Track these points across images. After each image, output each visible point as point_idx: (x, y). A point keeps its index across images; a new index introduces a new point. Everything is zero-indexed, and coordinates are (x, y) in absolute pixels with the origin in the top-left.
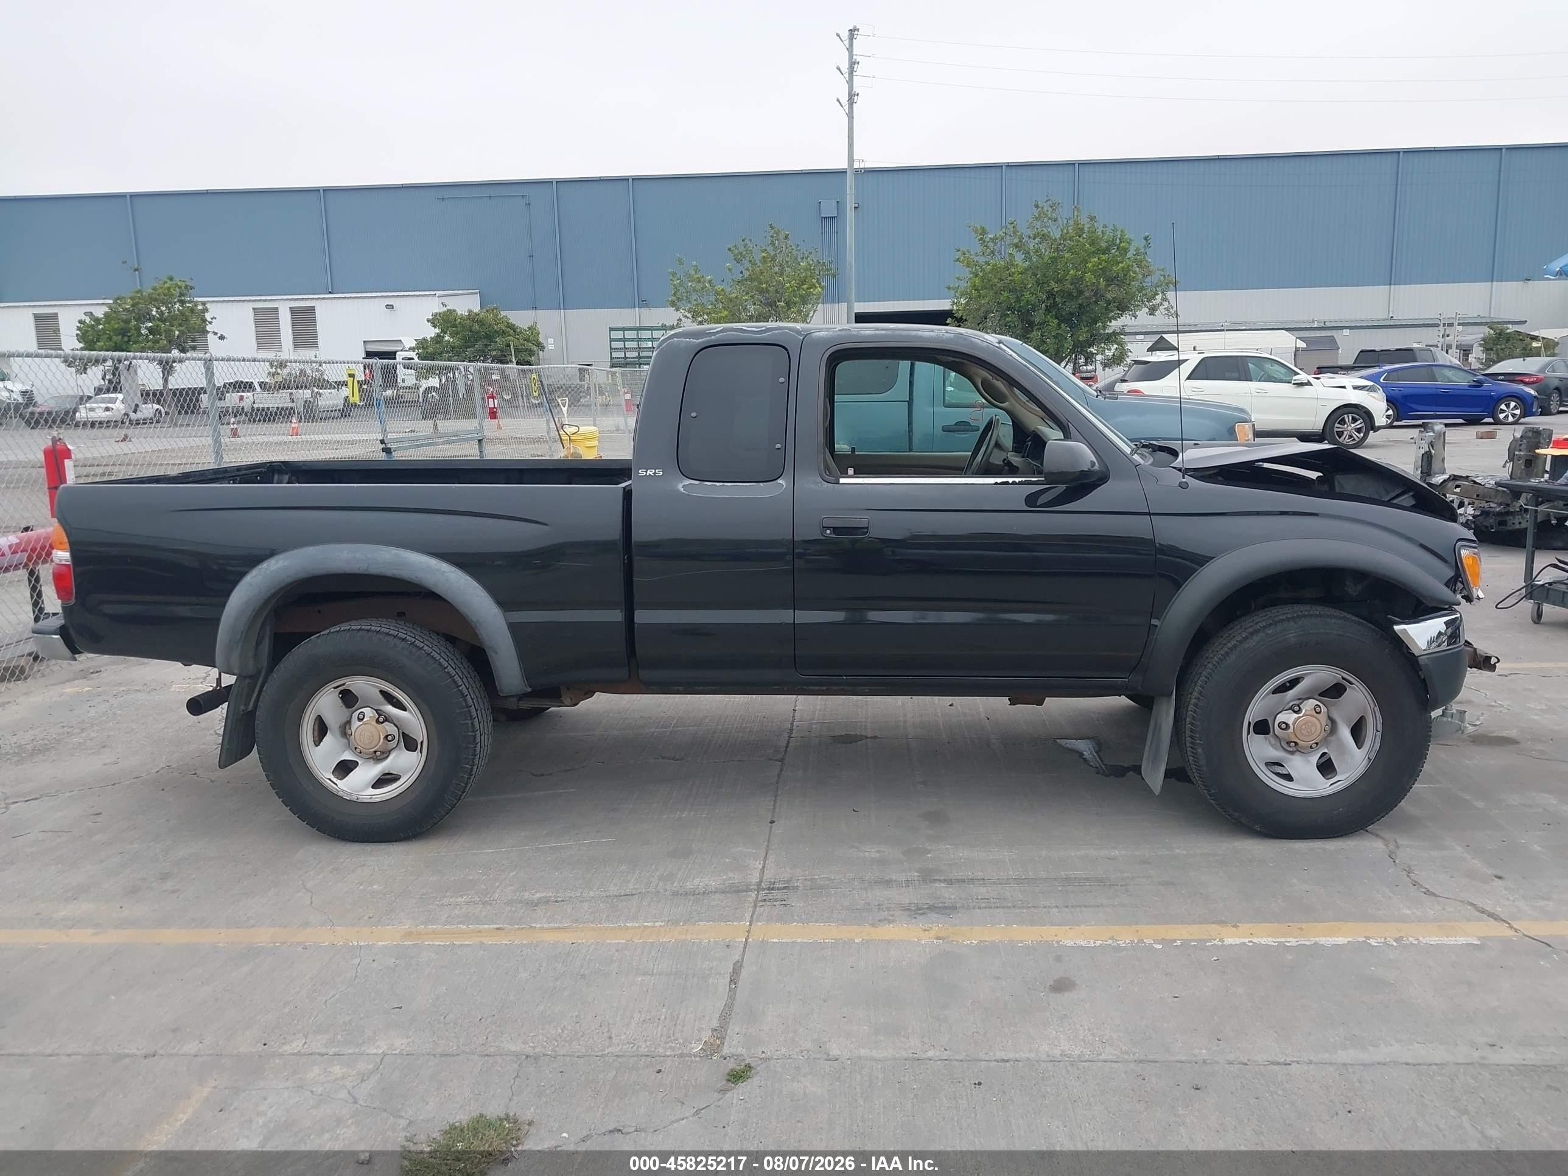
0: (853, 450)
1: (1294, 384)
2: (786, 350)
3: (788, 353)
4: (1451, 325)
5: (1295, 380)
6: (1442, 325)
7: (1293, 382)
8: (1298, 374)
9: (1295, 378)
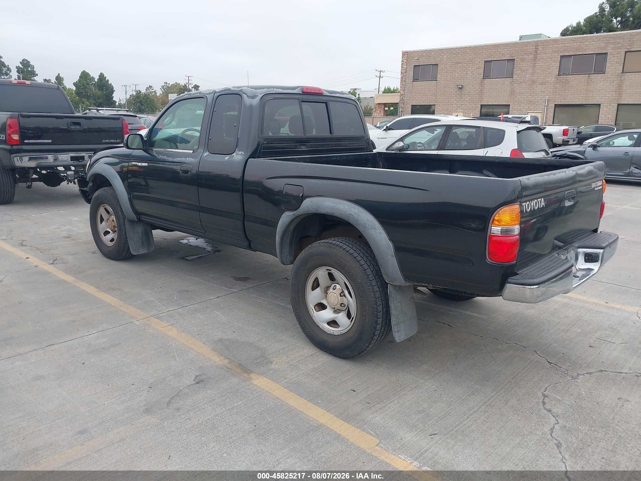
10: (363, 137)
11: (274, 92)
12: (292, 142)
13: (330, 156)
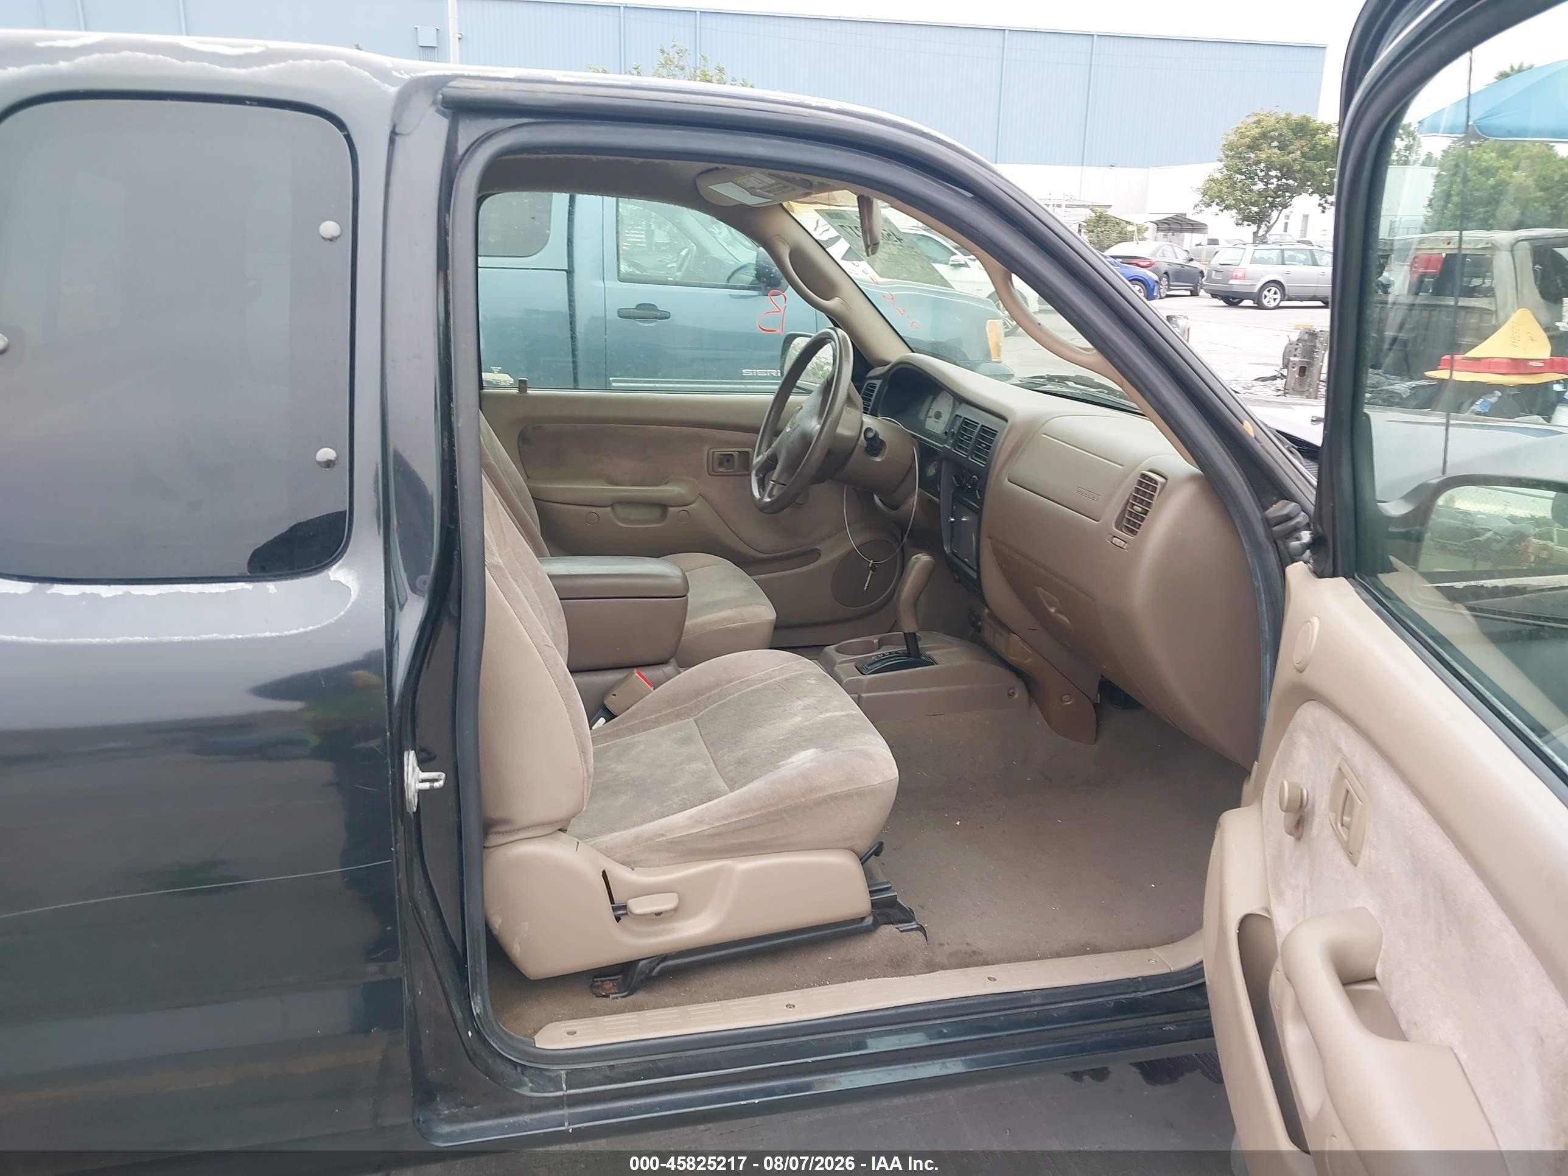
0: (522, 385)
1: (952, 265)
2: (340, 124)
3: (348, 138)
4: (1059, 206)
5: (952, 261)
6: (1051, 206)
7: (951, 263)
8: (956, 254)
9: (953, 258)
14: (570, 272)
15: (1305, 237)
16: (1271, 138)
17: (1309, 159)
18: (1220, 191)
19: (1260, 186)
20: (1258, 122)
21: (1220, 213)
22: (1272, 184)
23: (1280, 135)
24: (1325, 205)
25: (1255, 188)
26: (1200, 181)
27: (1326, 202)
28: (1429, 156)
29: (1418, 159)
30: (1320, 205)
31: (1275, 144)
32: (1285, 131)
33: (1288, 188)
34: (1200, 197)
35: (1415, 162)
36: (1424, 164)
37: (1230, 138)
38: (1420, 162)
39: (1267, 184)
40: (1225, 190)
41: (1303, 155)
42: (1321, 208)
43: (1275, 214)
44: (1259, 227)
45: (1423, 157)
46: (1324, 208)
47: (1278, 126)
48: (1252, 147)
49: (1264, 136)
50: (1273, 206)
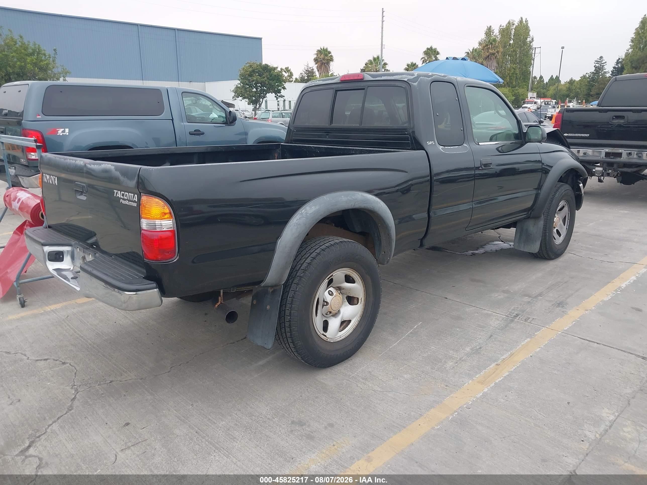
3: (455, 87)
10: (404, 129)
11: (314, 85)
12: (324, 132)
13: (347, 149)
14: (172, 120)
15: (267, 109)
16: (256, 72)
17: (270, 80)
18: (241, 91)
19: (255, 90)
20: (251, 66)
21: (242, 100)
22: (259, 89)
23: (259, 71)
24: (277, 97)
25: (253, 90)
26: (233, 88)
27: (277, 95)
28: (296, 79)
29: (293, 80)
30: (275, 97)
31: (257, 74)
32: (261, 70)
33: (264, 90)
34: (234, 94)
35: (292, 81)
36: (295, 82)
37: (242, 72)
38: (293, 81)
39: (257, 89)
40: (243, 91)
41: (268, 78)
42: (276, 98)
43: (261, 100)
44: (256, 105)
45: (294, 80)
46: (277, 98)
47: (257, 68)
48: (250, 75)
49: (253, 71)
50: (260, 97)
